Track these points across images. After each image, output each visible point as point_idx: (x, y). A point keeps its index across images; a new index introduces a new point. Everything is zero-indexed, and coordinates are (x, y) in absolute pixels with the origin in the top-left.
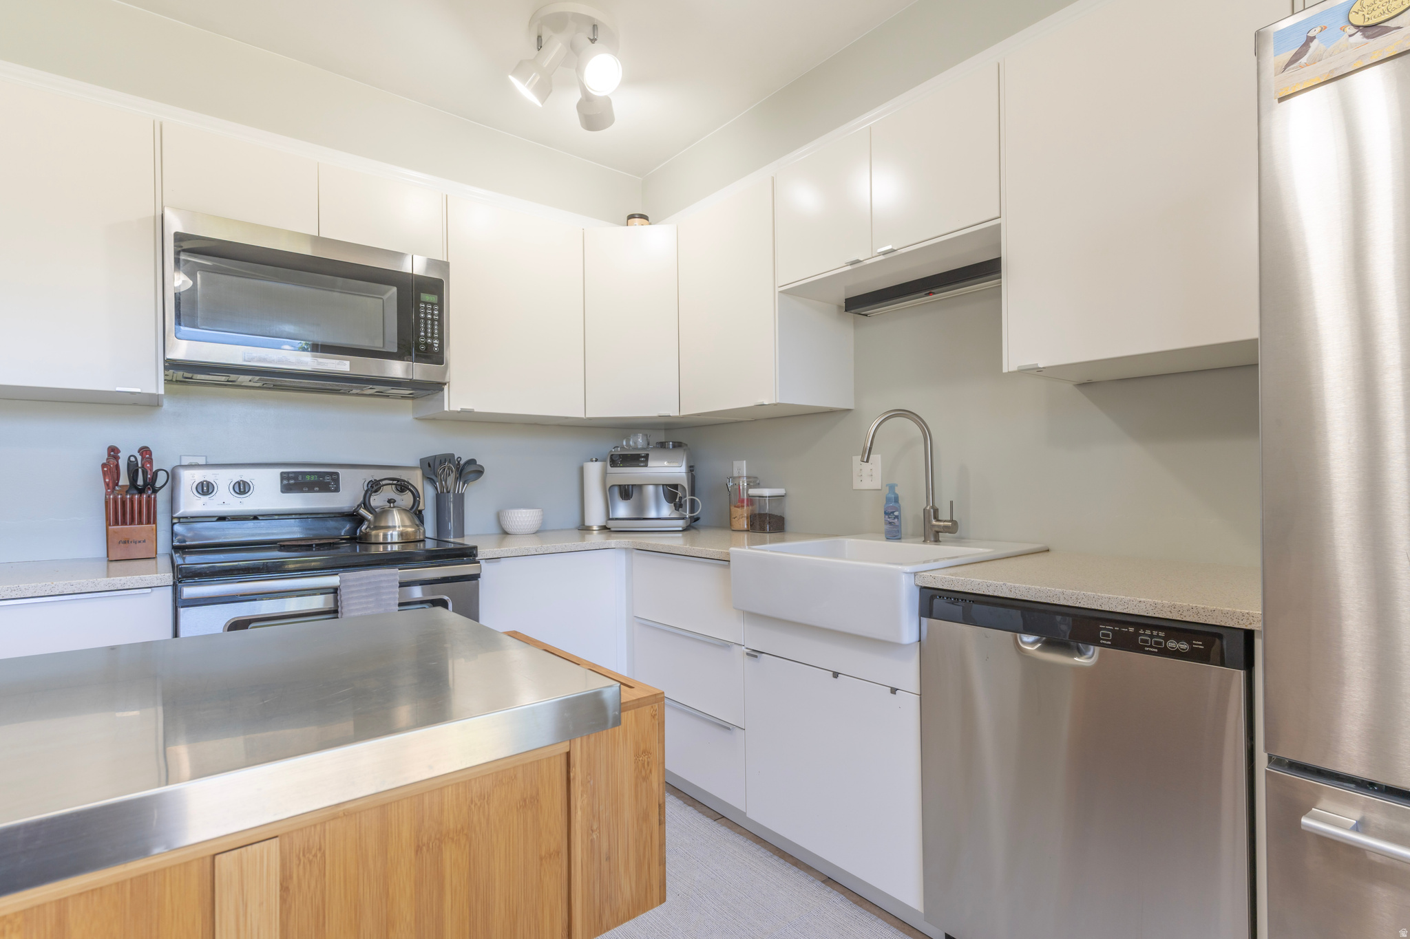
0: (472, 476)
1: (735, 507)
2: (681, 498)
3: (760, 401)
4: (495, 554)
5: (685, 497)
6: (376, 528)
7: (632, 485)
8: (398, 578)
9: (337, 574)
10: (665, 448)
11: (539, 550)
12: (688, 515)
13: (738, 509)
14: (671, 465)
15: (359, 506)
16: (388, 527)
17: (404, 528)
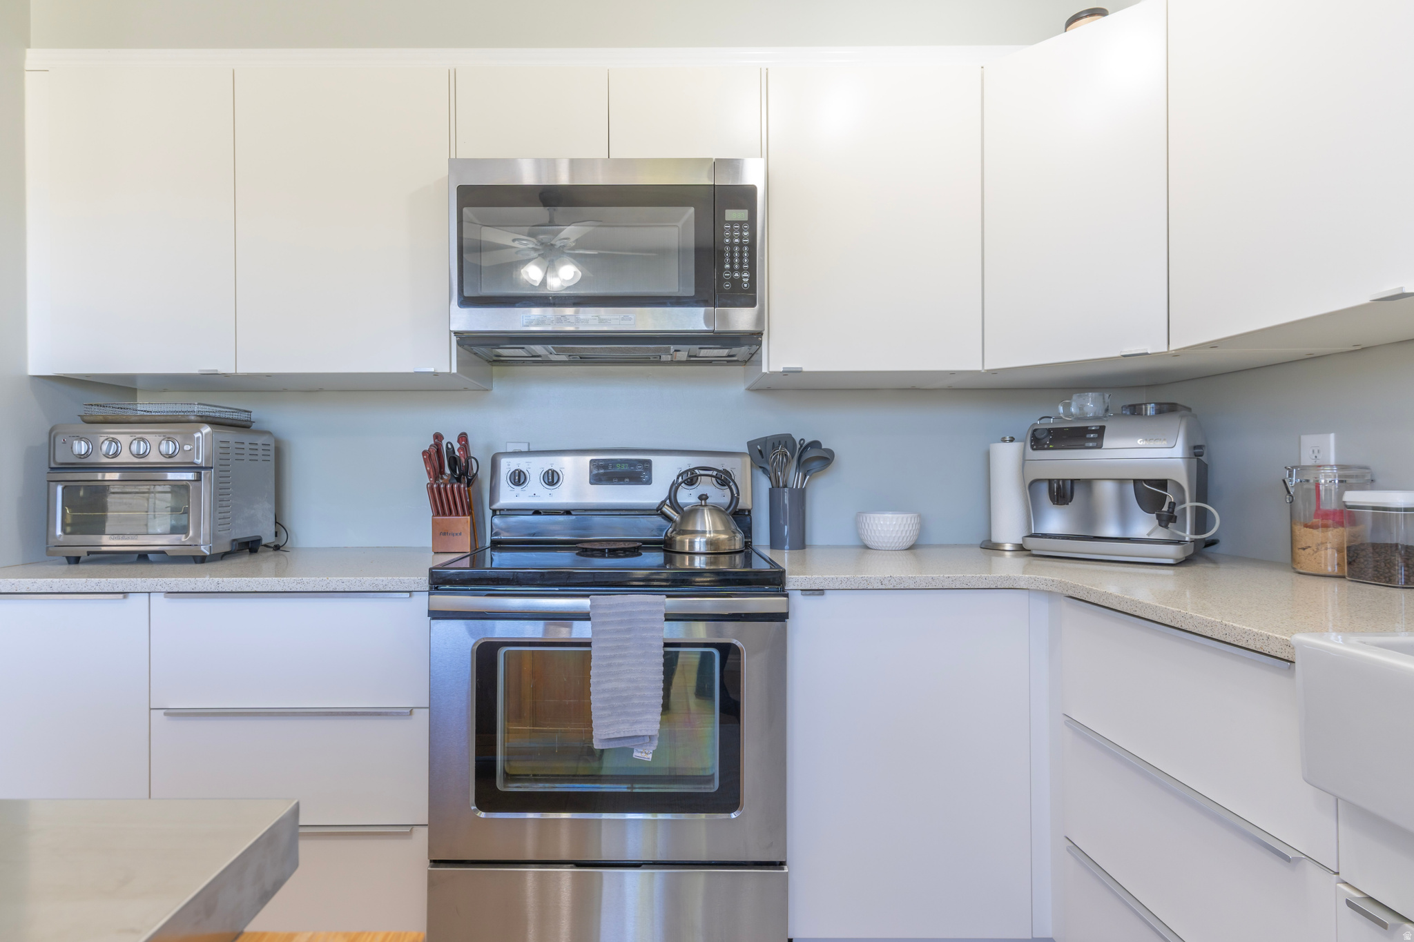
0: (815, 464)
1: (1306, 526)
2: (1172, 505)
3: (1389, 288)
4: (814, 583)
5: (1183, 502)
6: (684, 532)
7: (1072, 481)
8: (664, 610)
9: (587, 596)
10: (1140, 414)
11: (886, 582)
12: (1188, 535)
13: (1315, 532)
14: (1152, 444)
15: (663, 503)
16: (695, 532)
17: (715, 535)
